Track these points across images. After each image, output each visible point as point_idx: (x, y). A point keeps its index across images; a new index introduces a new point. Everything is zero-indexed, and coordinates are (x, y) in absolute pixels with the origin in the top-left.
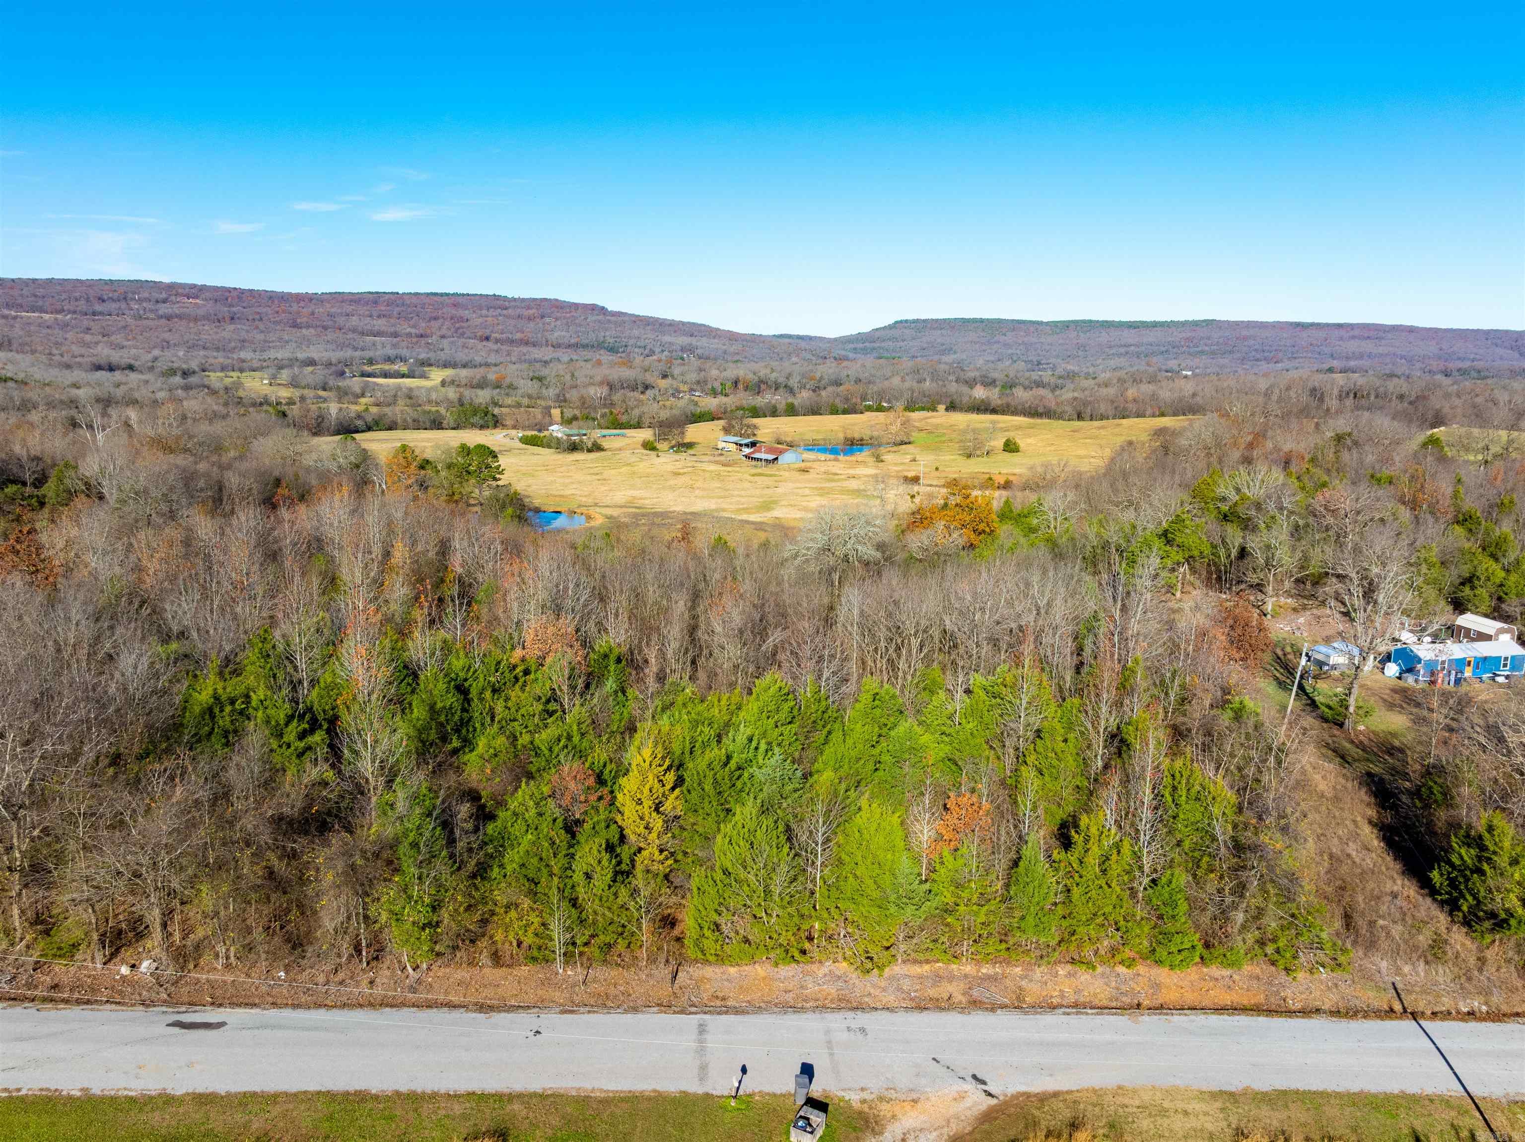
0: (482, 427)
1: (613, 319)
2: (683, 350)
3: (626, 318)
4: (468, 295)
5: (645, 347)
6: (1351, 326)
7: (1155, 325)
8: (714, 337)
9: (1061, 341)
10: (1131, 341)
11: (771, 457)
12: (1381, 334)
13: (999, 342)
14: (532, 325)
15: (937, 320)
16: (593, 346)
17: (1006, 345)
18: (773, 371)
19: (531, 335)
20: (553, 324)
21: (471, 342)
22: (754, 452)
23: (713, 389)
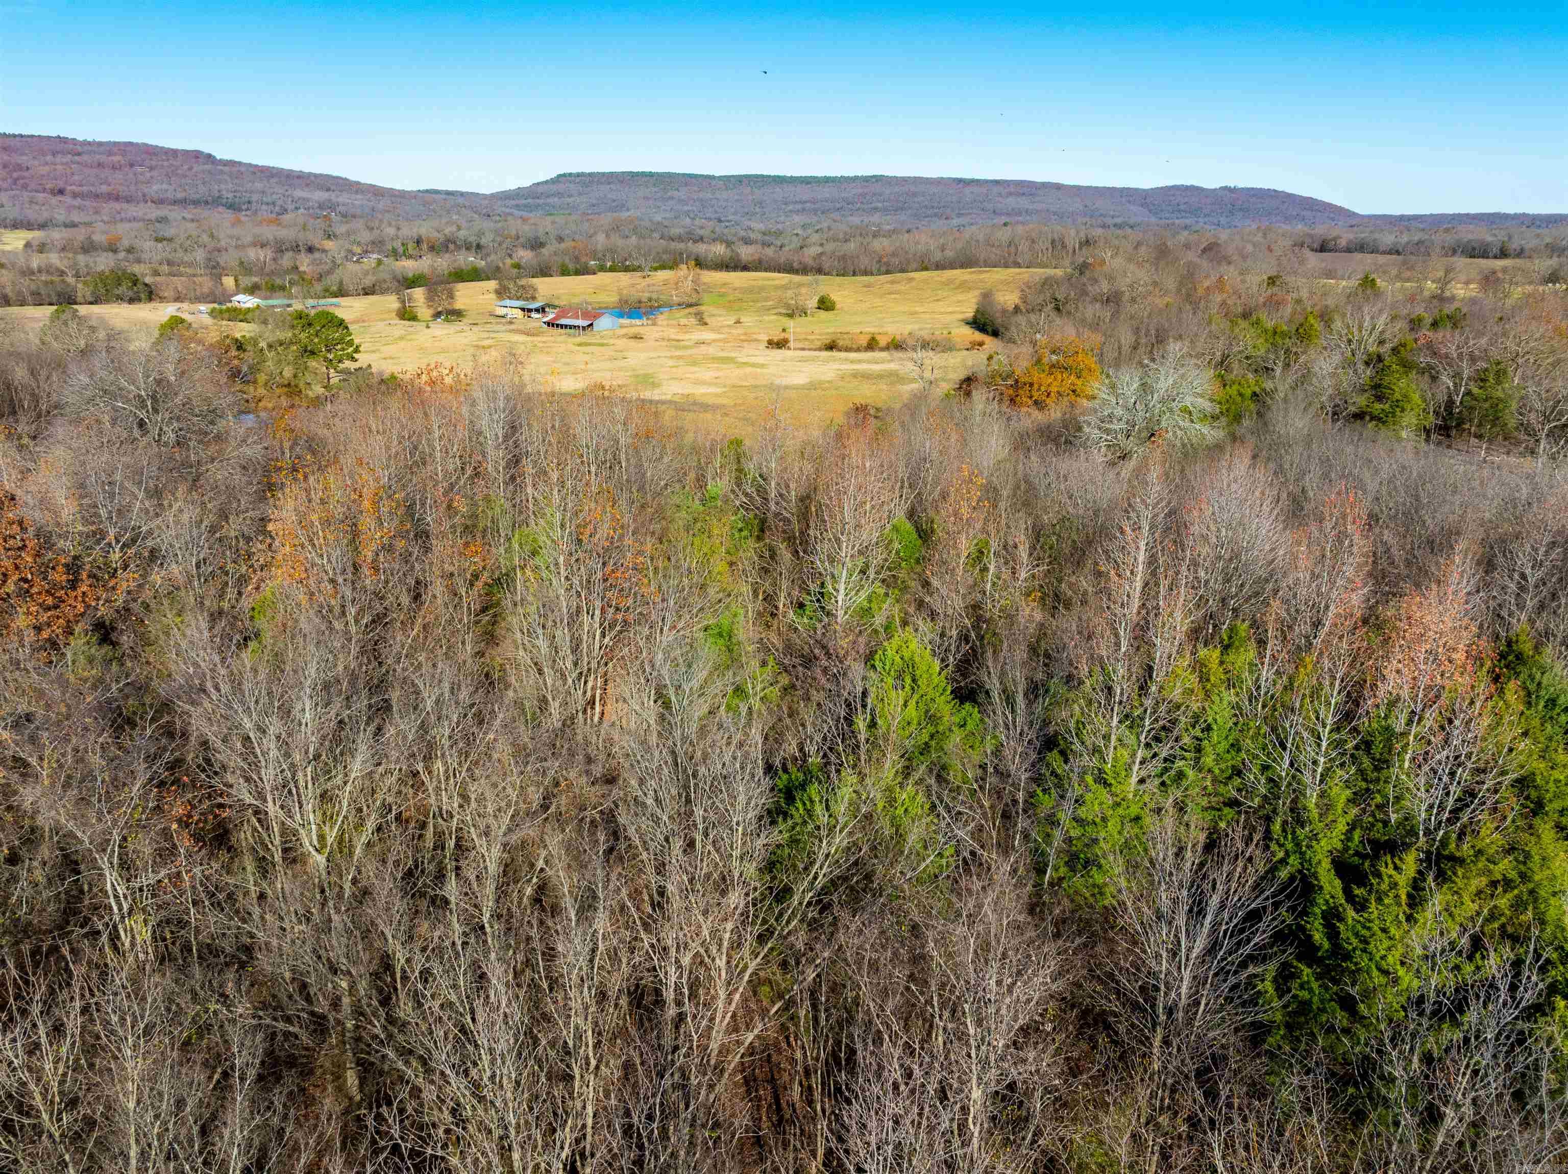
0: (131, 301)
1: (226, 169)
2: (321, 207)
3: (243, 169)
4: (21, 136)
5: (274, 204)
6: (1007, 183)
7: (827, 180)
8: (357, 192)
9: (736, 197)
10: (805, 197)
11: (586, 323)
13: (672, 198)
14: (119, 175)
15: (603, 174)
16: (207, 203)
17: (680, 201)
18: (459, 228)
19: (121, 188)
20: (148, 175)
21: (41, 196)
22: (557, 317)
23: (394, 250)
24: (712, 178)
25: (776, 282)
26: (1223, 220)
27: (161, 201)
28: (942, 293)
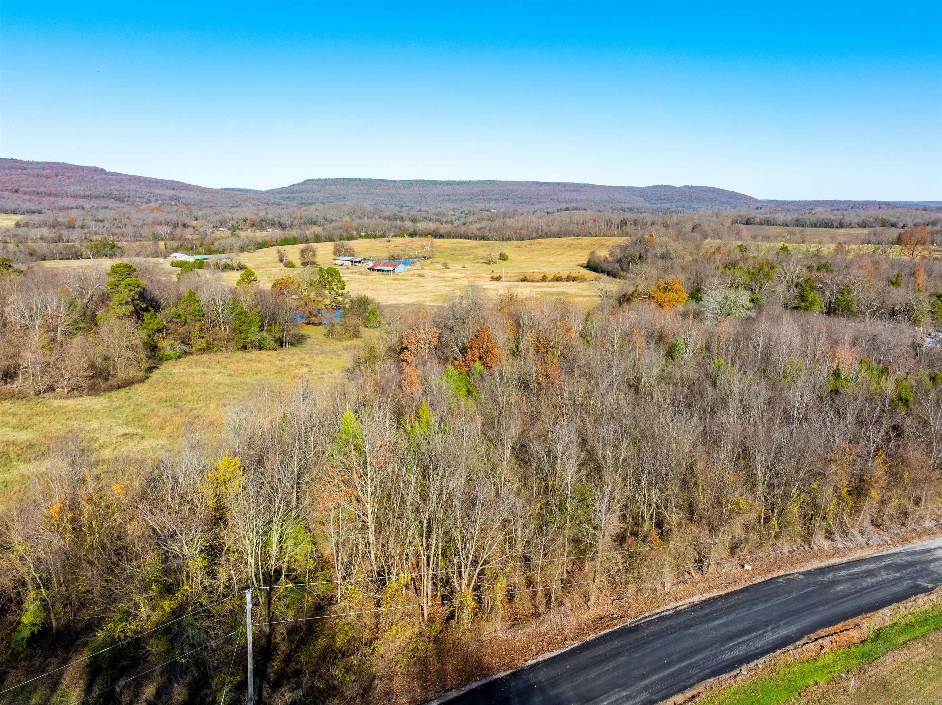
0: (112, 256)
1: (113, 177)
2: (171, 199)
3: (123, 177)
5: (143, 197)
6: (564, 184)
7: (461, 183)
8: (190, 190)
10: (450, 193)
12: (579, 189)
14: (50, 181)
16: (103, 197)
17: (378, 195)
18: (268, 213)
19: (52, 189)
20: (68, 181)
21: (6, 194)
22: (375, 265)
23: (233, 226)
24: (395, 182)
25: (468, 245)
26: (686, 204)
27: (76, 196)
28: (561, 251)
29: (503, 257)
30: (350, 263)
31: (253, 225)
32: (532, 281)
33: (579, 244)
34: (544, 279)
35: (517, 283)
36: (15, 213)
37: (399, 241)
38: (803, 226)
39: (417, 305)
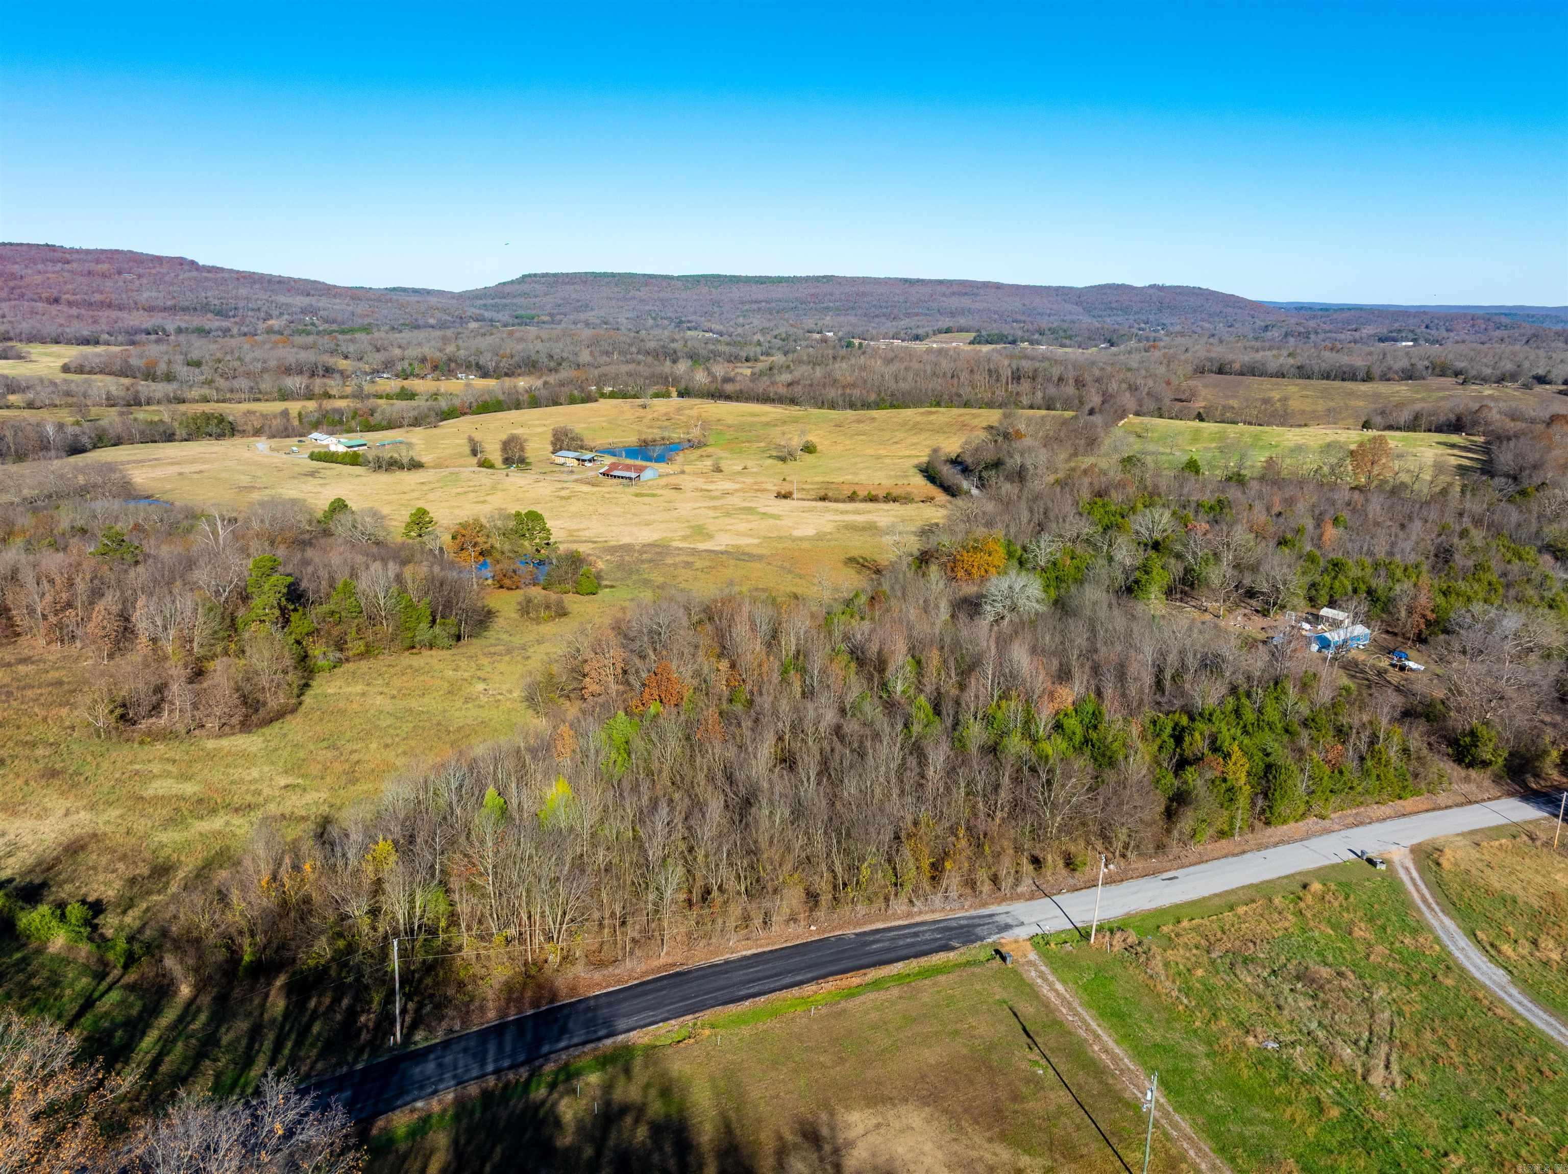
1: (209, 275)
2: (304, 311)
3: (226, 275)
4: (11, 244)
5: (259, 309)
6: (951, 283)
7: (780, 280)
8: (335, 296)
9: (695, 297)
10: (761, 297)
13: (634, 298)
14: (109, 283)
16: (195, 309)
17: (642, 301)
18: (459, 348)
19: (114, 296)
20: (137, 283)
21: (40, 306)
22: (611, 469)
23: (404, 370)
24: (672, 278)
27: (150, 309)
28: (900, 435)
29: (809, 449)
30: (576, 462)
31: (435, 368)
32: (836, 500)
33: (930, 423)
34: (852, 498)
35: (814, 503)
36: (57, 343)
37: (660, 405)
38: (1309, 378)
39: (658, 546)
